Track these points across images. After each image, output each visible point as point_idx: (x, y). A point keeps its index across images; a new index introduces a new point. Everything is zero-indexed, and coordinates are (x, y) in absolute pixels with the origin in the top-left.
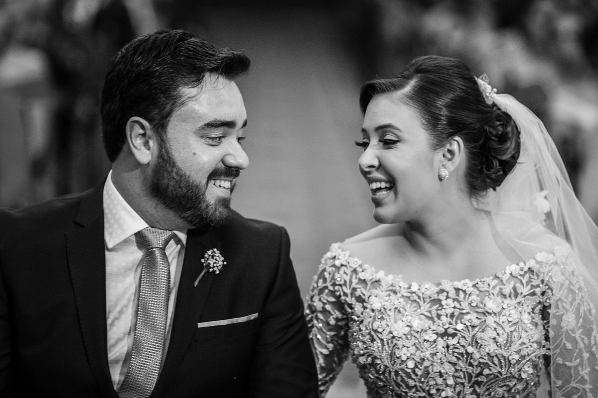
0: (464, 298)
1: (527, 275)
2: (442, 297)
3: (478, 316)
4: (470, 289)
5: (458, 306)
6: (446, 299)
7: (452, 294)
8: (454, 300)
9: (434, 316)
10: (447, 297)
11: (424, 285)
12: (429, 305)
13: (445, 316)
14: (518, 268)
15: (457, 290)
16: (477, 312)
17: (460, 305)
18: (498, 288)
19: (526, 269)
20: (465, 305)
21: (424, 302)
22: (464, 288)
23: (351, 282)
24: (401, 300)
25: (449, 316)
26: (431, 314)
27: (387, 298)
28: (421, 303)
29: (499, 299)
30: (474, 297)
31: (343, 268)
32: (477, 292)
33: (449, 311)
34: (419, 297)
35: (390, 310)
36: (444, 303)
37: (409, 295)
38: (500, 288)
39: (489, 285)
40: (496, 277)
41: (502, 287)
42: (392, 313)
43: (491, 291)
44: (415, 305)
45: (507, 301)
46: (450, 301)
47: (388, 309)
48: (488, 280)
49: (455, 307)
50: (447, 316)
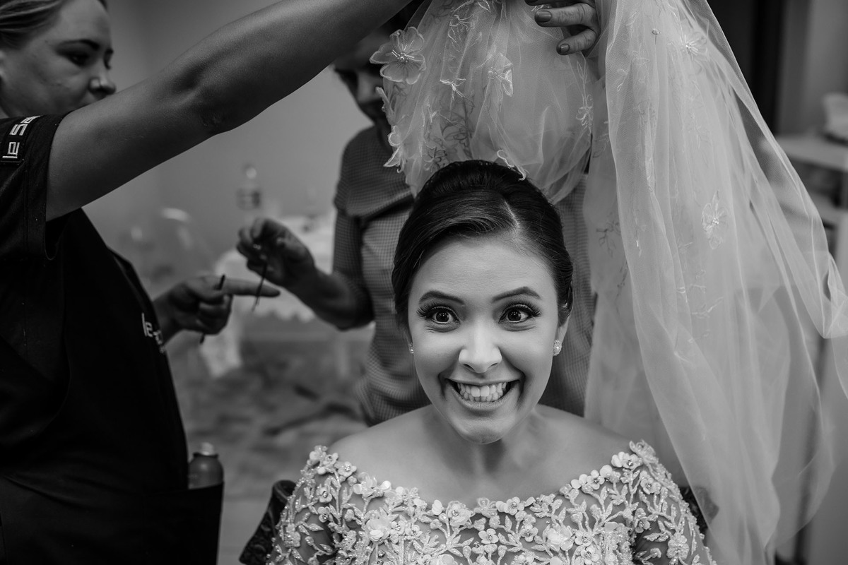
0: (513, 528)
1: (604, 490)
2: (480, 525)
3: (538, 558)
4: (521, 515)
5: (503, 540)
6: (485, 530)
7: (495, 521)
8: (498, 531)
9: (467, 556)
10: (487, 527)
11: (452, 504)
12: (459, 537)
13: (483, 556)
14: (589, 479)
15: (502, 515)
16: (536, 551)
17: (508, 539)
18: (564, 512)
19: (602, 481)
20: (514, 538)
21: (452, 532)
22: (513, 512)
23: (340, 500)
24: (416, 528)
25: (490, 556)
26: (461, 551)
27: (395, 523)
28: (448, 535)
29: (568, 529)
30: (528, 527)
31: (330, 478)
32: (534, 520)
33: (491, 549)
34: (444, 524)
35: (397, 544)
36: (482, 534)
37: (427, 520)
38: (567, 512)
39: (550, 507)
40: (560, 495)
41: (570, 510)
42: (400, 549)
43: (554, 517)
44: (436, 536)
45: (580, 533)
46: (491, 532)
47: (396, 541)
48: (548, 499)
49: (499, 543)
50: (486, 556)
